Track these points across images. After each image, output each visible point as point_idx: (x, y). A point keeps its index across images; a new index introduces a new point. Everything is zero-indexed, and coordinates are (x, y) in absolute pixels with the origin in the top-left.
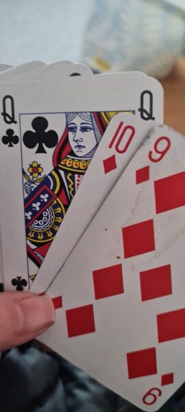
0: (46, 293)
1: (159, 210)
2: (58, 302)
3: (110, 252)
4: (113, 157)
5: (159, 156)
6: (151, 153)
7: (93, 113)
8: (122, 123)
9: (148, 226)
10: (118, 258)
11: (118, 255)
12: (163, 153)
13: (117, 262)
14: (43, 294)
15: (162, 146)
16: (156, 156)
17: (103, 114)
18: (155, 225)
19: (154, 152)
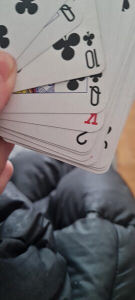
7: (37, 93)
17: (30, 92)
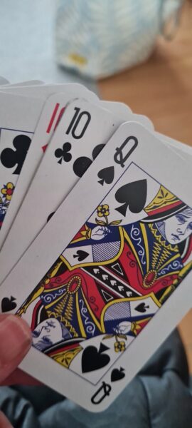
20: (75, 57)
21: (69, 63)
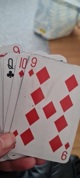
0: (10, 132)
1: (41, 83)
2: (16, 133)
3: (29, 105)
4: (22, 71)
5: (34, 64)
6: (31, 64)
8: (22, 58)
9: (39, 90)
10: (33, 106)
11: (32, 105)
12: (36, 63)
13: (33, 108)
14: (9, 132)
15: (34, 61)
16: (33, 65)
18: (41, 89)
19: (32, 64)
20: (41, 30)
21: (39, 32)
